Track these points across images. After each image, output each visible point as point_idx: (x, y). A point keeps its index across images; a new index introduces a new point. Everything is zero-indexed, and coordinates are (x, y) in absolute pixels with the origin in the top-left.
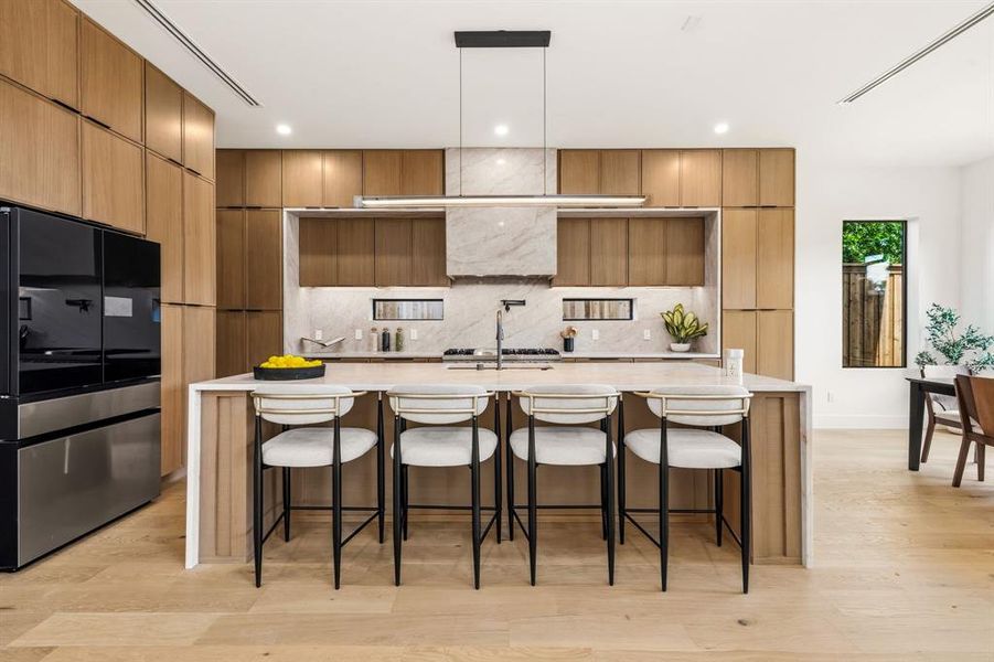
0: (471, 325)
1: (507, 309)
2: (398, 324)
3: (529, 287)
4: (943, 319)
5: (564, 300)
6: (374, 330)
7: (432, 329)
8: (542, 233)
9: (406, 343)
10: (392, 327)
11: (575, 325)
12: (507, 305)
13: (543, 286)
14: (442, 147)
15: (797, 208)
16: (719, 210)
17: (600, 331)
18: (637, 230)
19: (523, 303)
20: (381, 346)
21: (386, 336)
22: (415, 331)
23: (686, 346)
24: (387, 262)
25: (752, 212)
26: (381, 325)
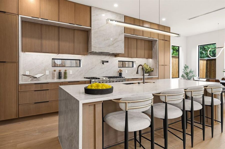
0: (91, 69)
1: (103, 63)
2: (65, 68)
3: (109, 57)
4: (186, 67)
5: (119, 61)
6: (55, 71)
7: (78, 70)
8: (121, 40)
9: (68, 75)
10: (63, 70)
11: (122, 69)
12: (103, 62)
13: (113, 57)
14: (90, 5)
15: (171, 41)
16: (158, 39)
17: (128, 71)
18: (139, 42)
19: (108, 62)
20: (58, 77)
21: (60, 73)
22: (71, 71)
23: (148, 74)
24: (65, 45)
25: (163, 41)
26: (58, 69)
